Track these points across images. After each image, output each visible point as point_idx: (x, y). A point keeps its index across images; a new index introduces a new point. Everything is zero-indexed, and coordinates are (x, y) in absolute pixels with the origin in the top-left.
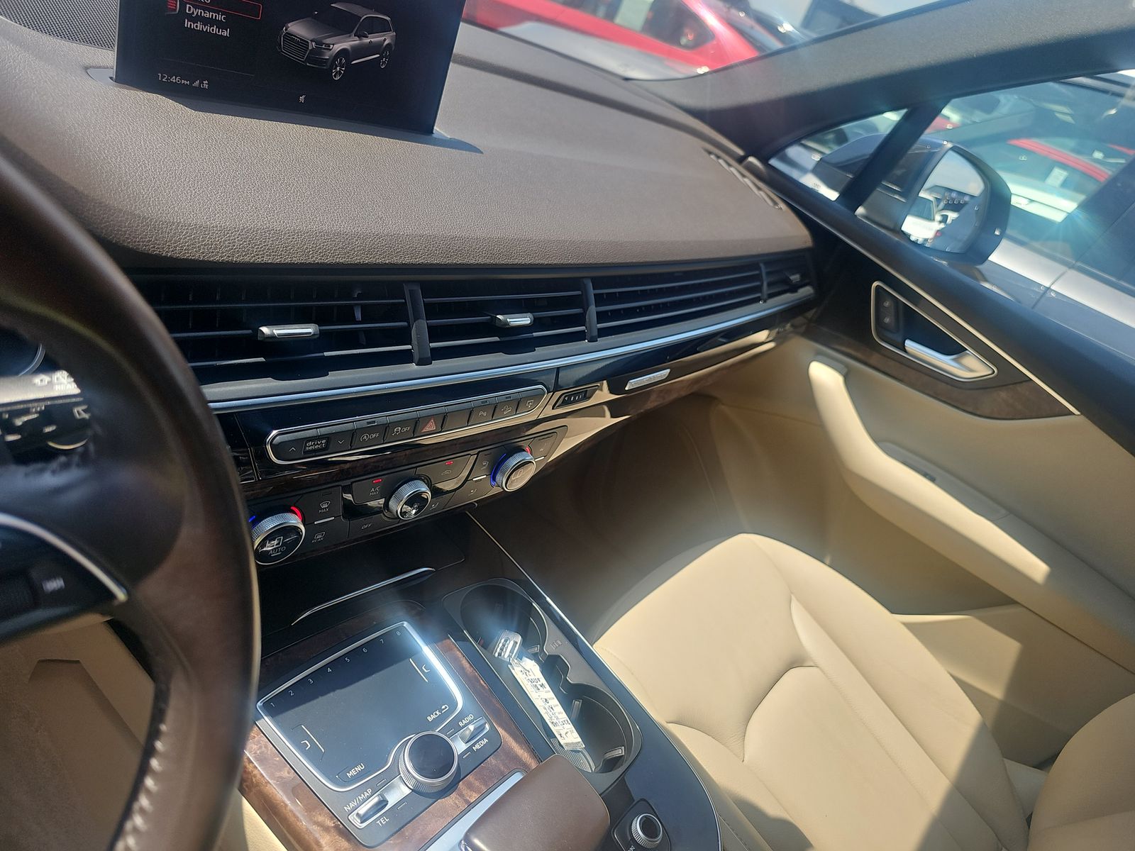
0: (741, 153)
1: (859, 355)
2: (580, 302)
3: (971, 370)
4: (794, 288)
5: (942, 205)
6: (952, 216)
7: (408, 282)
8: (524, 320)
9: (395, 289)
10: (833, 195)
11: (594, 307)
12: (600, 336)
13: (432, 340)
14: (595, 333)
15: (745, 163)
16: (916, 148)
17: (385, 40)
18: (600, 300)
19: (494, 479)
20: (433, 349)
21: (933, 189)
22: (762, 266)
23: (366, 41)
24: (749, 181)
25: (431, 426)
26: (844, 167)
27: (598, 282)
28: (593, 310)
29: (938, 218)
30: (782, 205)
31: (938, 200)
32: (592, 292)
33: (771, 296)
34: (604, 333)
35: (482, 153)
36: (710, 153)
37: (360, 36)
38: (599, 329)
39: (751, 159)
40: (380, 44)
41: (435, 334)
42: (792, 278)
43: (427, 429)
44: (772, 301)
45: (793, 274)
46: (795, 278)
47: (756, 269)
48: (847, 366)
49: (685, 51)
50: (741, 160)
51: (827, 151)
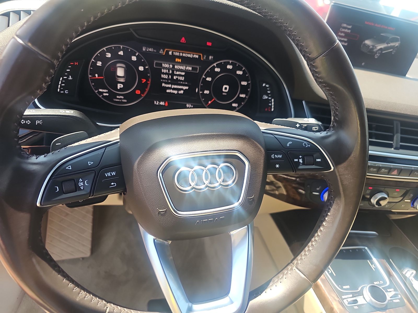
7: (396, 120)
9: (391, 122)
13: (401, 142)
17: (396, 44)
19: (413, 204)
20: (401, 145)
23: (389, 45)
25: (395, 172)
37: (387, 43)
40: (394, 46)
41: (403, 140)
43: (393, 173)
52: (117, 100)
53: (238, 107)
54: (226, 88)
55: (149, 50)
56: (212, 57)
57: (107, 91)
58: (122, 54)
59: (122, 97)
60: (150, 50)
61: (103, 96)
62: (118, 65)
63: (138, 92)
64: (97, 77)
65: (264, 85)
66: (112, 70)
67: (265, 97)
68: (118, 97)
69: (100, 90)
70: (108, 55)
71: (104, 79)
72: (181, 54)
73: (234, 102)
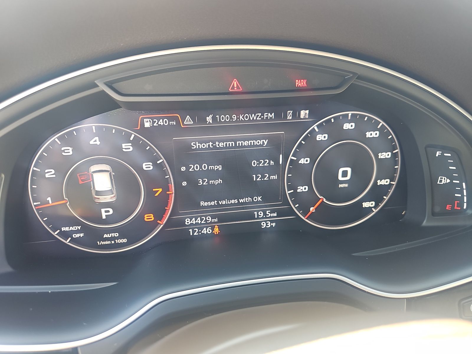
52: (104, 243)
53: (375, 207)
54: (345, 174)
55: (159, 123)
56: (307, 112)
57: (79, 228)
58: (98, 143)
59: (116, 235)
60: (161, 122)
61: (73, 240)
62: (94, 168)
63: (149, 217)
64: (50, 202)
65: (438, 154)
66: (81, 183)
67: (445, 180)
68: (105, 236)
69: (63, 229)
70: (66, 151)
71: (68, 204)
72: (235, 117)
73: (366, 199)
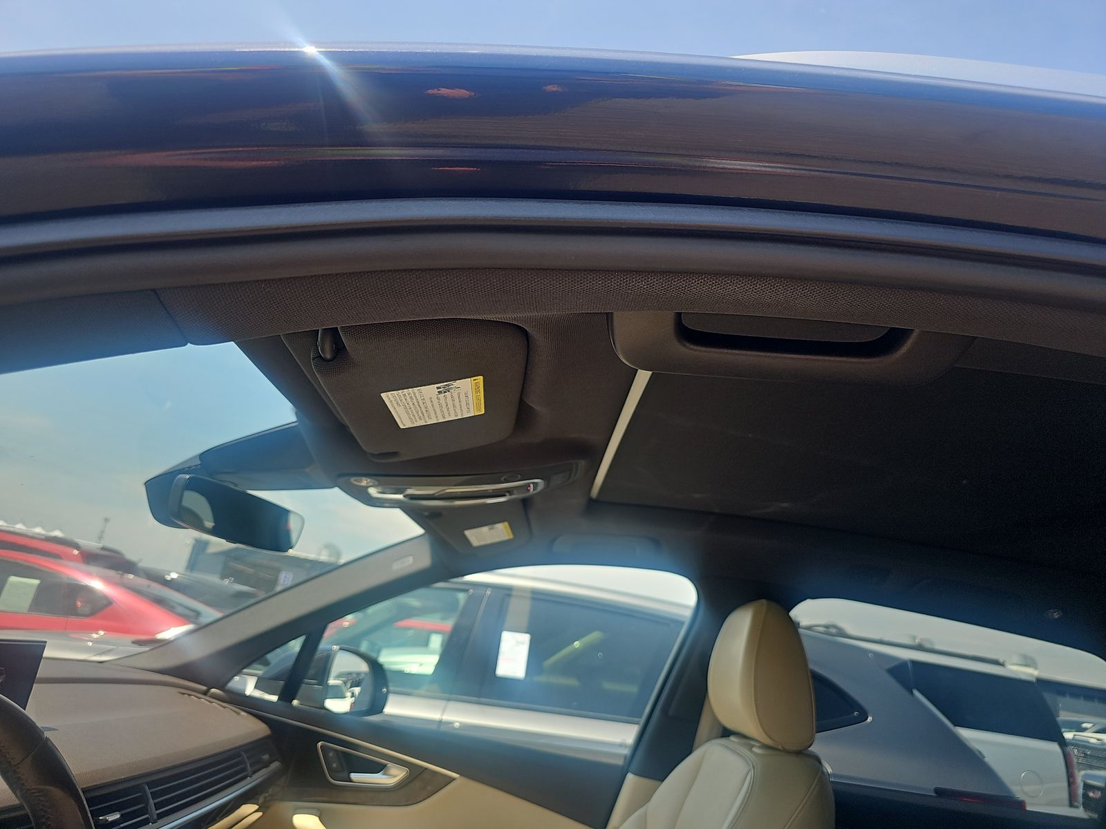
0: (205, 688)
1: (324, 799)
2: (142, 799)
3: (395, 776)
4: (267, 766)
5: (349, 685)
6: (357, 690)
8: (116, 816)
10: (274, 698)
11: (151, 800)
12: (158, 819)
14: (155, 817)
15: (209, 694)
16: (318, 655)
18: (154, 795)
21: (338, 677)
22: (243, 753)
24: (216, 704)
26: (276, 678)
27: (151, 785)
28: (152, 802)
29: (349, 694)
30: (243, 713)
31: (345, 683)
32: (148, 792)
33: (254, 772)
34: (161, 816)
35: (57, 730)
36: (184, 694)
38: (157, 814)
39: (213, 690)
42: (264, 757)
44: (255, 776)
45: (264, 755)
46: (266, 757)
47: (240, 757)
48: (318, 809)
49: (87, 620)
50: (205, 693)
51: (260, 673)
